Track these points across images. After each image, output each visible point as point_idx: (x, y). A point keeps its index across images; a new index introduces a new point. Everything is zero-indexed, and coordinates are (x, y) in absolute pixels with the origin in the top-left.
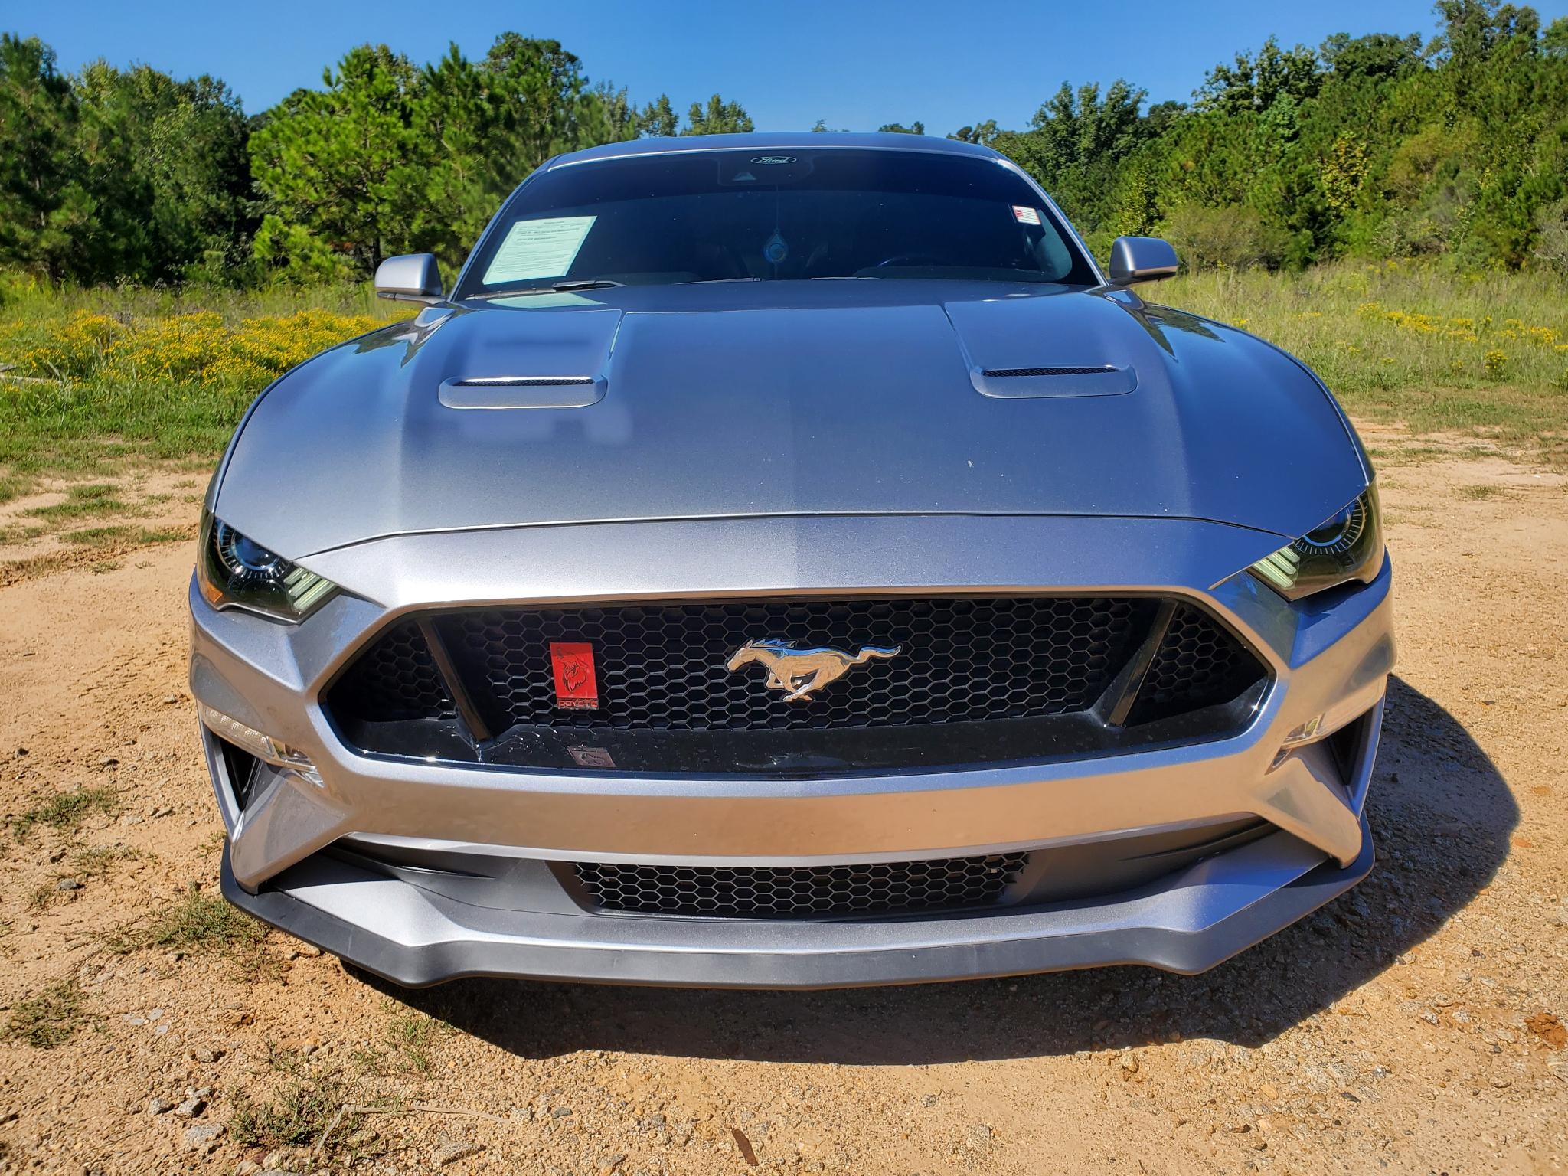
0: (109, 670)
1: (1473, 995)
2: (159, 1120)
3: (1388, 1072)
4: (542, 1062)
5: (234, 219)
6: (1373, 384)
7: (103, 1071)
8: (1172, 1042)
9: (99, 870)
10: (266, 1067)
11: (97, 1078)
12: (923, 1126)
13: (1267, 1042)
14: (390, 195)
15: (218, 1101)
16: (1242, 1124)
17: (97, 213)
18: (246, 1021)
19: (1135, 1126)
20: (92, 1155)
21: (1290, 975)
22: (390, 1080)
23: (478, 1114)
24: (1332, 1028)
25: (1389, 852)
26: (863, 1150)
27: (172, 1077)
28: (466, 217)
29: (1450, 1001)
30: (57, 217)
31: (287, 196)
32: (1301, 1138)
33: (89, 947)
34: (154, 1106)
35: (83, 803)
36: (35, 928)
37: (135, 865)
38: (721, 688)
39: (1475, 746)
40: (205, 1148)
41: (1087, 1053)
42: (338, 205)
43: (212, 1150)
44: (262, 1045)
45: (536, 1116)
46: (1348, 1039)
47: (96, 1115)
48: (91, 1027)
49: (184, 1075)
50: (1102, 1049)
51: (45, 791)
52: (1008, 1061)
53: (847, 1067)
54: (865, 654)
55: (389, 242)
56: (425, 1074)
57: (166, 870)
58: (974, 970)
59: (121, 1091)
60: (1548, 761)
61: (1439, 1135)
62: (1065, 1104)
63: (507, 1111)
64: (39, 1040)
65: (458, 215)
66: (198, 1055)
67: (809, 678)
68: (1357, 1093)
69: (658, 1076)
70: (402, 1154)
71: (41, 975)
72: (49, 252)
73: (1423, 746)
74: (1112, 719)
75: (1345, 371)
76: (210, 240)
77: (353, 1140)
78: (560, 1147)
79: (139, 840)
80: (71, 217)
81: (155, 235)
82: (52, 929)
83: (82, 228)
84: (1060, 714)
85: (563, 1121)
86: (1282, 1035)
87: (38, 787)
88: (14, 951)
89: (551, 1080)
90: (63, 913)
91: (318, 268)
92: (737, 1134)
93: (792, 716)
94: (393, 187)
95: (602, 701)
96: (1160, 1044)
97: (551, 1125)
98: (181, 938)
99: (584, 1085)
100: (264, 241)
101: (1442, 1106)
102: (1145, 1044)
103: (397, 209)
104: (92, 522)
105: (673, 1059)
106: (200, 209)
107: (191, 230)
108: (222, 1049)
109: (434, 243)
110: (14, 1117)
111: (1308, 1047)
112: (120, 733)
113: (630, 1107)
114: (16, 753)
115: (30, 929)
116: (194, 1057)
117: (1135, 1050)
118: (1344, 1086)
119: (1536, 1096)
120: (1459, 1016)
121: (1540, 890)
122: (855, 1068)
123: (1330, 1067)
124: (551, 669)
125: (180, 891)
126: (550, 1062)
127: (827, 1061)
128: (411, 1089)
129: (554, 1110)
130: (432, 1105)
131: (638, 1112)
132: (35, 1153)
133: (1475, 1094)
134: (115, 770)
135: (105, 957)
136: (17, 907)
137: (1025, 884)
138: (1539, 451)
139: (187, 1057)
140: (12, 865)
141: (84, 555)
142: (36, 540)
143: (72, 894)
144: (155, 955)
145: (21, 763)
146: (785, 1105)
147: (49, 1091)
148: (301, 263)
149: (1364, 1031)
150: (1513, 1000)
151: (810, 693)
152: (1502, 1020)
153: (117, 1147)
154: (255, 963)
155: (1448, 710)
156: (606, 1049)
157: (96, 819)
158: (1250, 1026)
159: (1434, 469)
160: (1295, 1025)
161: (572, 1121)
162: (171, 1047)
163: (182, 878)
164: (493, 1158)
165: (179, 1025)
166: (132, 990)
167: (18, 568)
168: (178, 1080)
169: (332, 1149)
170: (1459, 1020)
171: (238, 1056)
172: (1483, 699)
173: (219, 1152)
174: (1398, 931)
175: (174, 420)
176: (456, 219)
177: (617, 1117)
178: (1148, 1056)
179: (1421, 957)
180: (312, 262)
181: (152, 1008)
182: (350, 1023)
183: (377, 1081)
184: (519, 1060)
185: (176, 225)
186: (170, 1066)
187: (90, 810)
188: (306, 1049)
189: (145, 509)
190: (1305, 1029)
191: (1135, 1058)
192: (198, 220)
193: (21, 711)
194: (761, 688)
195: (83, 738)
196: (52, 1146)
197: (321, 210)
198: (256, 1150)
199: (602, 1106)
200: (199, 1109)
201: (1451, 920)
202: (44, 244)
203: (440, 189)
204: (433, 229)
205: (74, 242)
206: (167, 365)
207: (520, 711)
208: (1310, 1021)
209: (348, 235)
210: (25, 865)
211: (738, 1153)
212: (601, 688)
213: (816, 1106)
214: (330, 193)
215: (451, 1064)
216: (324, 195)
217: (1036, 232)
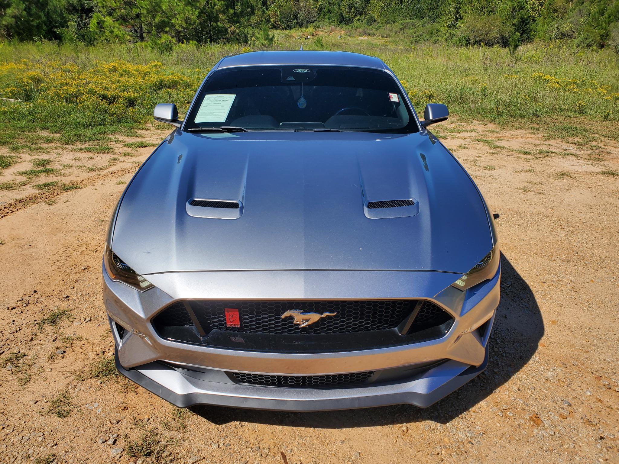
0: (60, 253)
1: (515, 406)
2: (102, 446)
3: (484, 434)
4: (221, 426)
5: (80, 8)
6: (533, 115)
7: (82, 427)
8: (419, 421)
9: (69, 345)
10: (134, 426)
11: (81, 429)
12: (339, 451)
13: (448, 422)
14: (146, 6)
15: (120, 439)
16: (437, 453)
17: (25, 10)
18: (126, 408)
19: (404, 452)
20: (83, 458)
21: (459, 397)
22: (174, 432)
23: (202, 445)
24: (469, 417)
25: (498, 349)
26: (321, 460)
27: (104, 430)
28: (178, 16)
29: (508, 408)
30: (9, 11)
31: (103, 4)
32: (454, 457)
33: (71, 377)
34: (100, 441)
35: (60, 316)
36: (52, 369)
37: (81, 343)
38: (279, 322)
39: (535, 302)
40: (118, 457)
41: (392, 425)
42: (124, 9)
43: (120, 457)
44: (132, 417)
45: (220, 446)
46: (474, 421)
47: (82, 443)
48: (76, 410)
49: (108, 429)
50: (397, 424)
51: (45, 309)
52: (367, 427)
53: (317, 429)
54: (325, 315)
55: (146, 25)
56: (184, 430)
57: (92, 345)
58: (356, 406)
59: (89, 434)
60: (558, 309)
61: (496, 457)
62: (384, 444)
63: (211, 444)
64: (60, 415)
65: (174, 16)
66: (112, 422)
67: (307, 320)
68: (473, 442)
69: (258, 432)
70: (179, 460)
71: (56, 388)
72: (6, 26)
73: (518, 302)
74: (403, 333)
75: (523, 108)
76: (70, 17)
77: (164, 455)
78: (228, 458)
79: (81, 332)
80: (15, 11)
81: (48, 15)
82: (57, 370)
83: (19, 16)
84: (387, 329)
85: (228, 448)
86: (454, 420)
87: (43, 308)
88: (46, 378)
89: (224, 432)
90: (60, 363)
91: (117, 36)
92: (282, 453)
93: (302, 331)
94: (147, 2)
95: (241, 325)
96: (415, 422)
97: (225, 450)
98: (101, 375)
99: (235, 435)
100: (94, 24)
101: (499, 447)
102: (410, 422)
103: (149, 12)
104: (44, 179)
105: (262, 425)
106: (65, 4)
107: (63, 14)
108: (119, 419)
109: (165, 27)
110: (56, 444)
111: (461, 424)
112: (68, 284)
113: (249, 443)
114: (33, 292)
115: (50, 370)
116: (110, 422)
117: (407, 424)
118: (470, 439)
119: (528, 444)
120: (509, 414)
121: (544, 365)
122: (320, 429)
123: (466, 432)
124: (225, 315)
125: (98, 354)
126: (224, 425)
127: (310, 427)
128: (180, 436)
129: (226, 444)
130: (187, 442)
131: (251, 445)
132: (65, 458)
133: (509, 442)
134: (68, 300)
135: (77, 382)
136: (44, 360)
137: (374, 378)
138: (589, 152)
139: (108, 422)
140: (39, 342)
141: (43, 196)
142: (24, 187)
143: (62, 356)
144: (93, 381)
145: (35, 296)
146: (297, 443)
147: (66, 434)
148: (110, 34)
149: (479, 418)
150: (527, 408)
151: (308, 325)
152: (522, 415)
153: (90, 456)
154: (126, 385)
155: (529, 285)
156: (241, 421)
157: (65, 323)
158: (444, 416)
159: (548, 162)
160: (458, 416)
161: (231, 448)
162: (103, 418)
163: (99, 349)
164: (207, 462)
165: (104, 409)
166: (87, 395)
167: (20, 203)
168: (106, 431)
169: (158, 458)
170: (509, 415)
171: (124, 422)
172: (542, 281)
173: (122, 458)
174: (496, 380)
175: (68, 125)
176: (174, 17)
177: (245, 447)
178: (411, 427)
179: (501, 391)
180: (115, 34)
181: (95, 402)
182: (159, 409)
183: (169, 432)
184: (214, 425)
185: (56, 11)
186: (103, 425)
187: (63, 319)
188: (146, 420)
189: (63, 172)
190: (461, 418)
191: (407, 427)
192: (65, 8)
193: (32, 272)
194: (292, 323)
195: (55, 285)
196: (70, 455)
197: (117, 11)
198: (134, 458)
199: (240, 442)
200: (114, 442)
201: (513, 376)
202: (4, 23)
203: (166, 4)
204: (164, 21)
205: (16, 22)
206: (63, 96)
207: (215, 326)
208: (463, 415)
209: (129, 22)
210: (44, 342)
211: (282, 460)
212: (241, 321)
213: (307, 444)
214: (121, 3)
215: (192, 427)
216: (118, 4)
217: (398, 104)
